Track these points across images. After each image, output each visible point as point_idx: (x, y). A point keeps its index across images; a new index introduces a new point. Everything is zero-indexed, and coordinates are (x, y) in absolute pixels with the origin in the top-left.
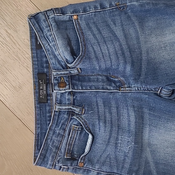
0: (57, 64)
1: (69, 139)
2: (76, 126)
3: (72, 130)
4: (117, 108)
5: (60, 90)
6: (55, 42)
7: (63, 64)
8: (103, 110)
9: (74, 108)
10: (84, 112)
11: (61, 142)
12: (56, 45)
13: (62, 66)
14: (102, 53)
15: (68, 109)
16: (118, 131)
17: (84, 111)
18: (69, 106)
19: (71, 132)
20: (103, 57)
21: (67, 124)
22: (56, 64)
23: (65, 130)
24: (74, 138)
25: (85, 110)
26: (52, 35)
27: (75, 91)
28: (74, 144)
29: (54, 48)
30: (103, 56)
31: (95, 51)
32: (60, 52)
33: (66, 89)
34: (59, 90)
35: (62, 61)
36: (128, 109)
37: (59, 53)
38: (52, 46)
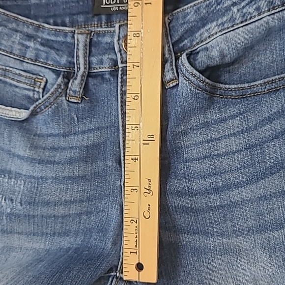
0: (185, 26)
1: (18, 72)
2: (42, 86)
3: (34, 76)
4: (82, 177)
5: (119, 40)
6: (242, 22)
7: (187, 42)
8: (79, 144)
9: (79, 78)
10: (72, 100)
11: (11, 53)
12: (233, 26)
13: (181, 39)
14: (219, 139)
15: (78, 64)
16: (34, 177)
17: (75, 101)
18: (85, 64)
19: (31, 75)
20: (207, 141)
21: (50, 65)
22: (184, 23)
23: (36, 60)
24: (18, 81)
25: (78, 103)
26: (259, 14)
27: (120, 76)
28: (5, 83)
29: (224, 19)
30: (212, 141)
31: (224, 120)
32: (215, 36)
33: (121, 55)
34: (119, 36)
35: (193, 40)
36: (83, 201)
37: (213, 35)
38: (230, 13)
